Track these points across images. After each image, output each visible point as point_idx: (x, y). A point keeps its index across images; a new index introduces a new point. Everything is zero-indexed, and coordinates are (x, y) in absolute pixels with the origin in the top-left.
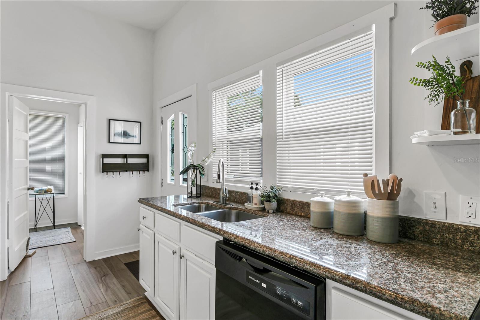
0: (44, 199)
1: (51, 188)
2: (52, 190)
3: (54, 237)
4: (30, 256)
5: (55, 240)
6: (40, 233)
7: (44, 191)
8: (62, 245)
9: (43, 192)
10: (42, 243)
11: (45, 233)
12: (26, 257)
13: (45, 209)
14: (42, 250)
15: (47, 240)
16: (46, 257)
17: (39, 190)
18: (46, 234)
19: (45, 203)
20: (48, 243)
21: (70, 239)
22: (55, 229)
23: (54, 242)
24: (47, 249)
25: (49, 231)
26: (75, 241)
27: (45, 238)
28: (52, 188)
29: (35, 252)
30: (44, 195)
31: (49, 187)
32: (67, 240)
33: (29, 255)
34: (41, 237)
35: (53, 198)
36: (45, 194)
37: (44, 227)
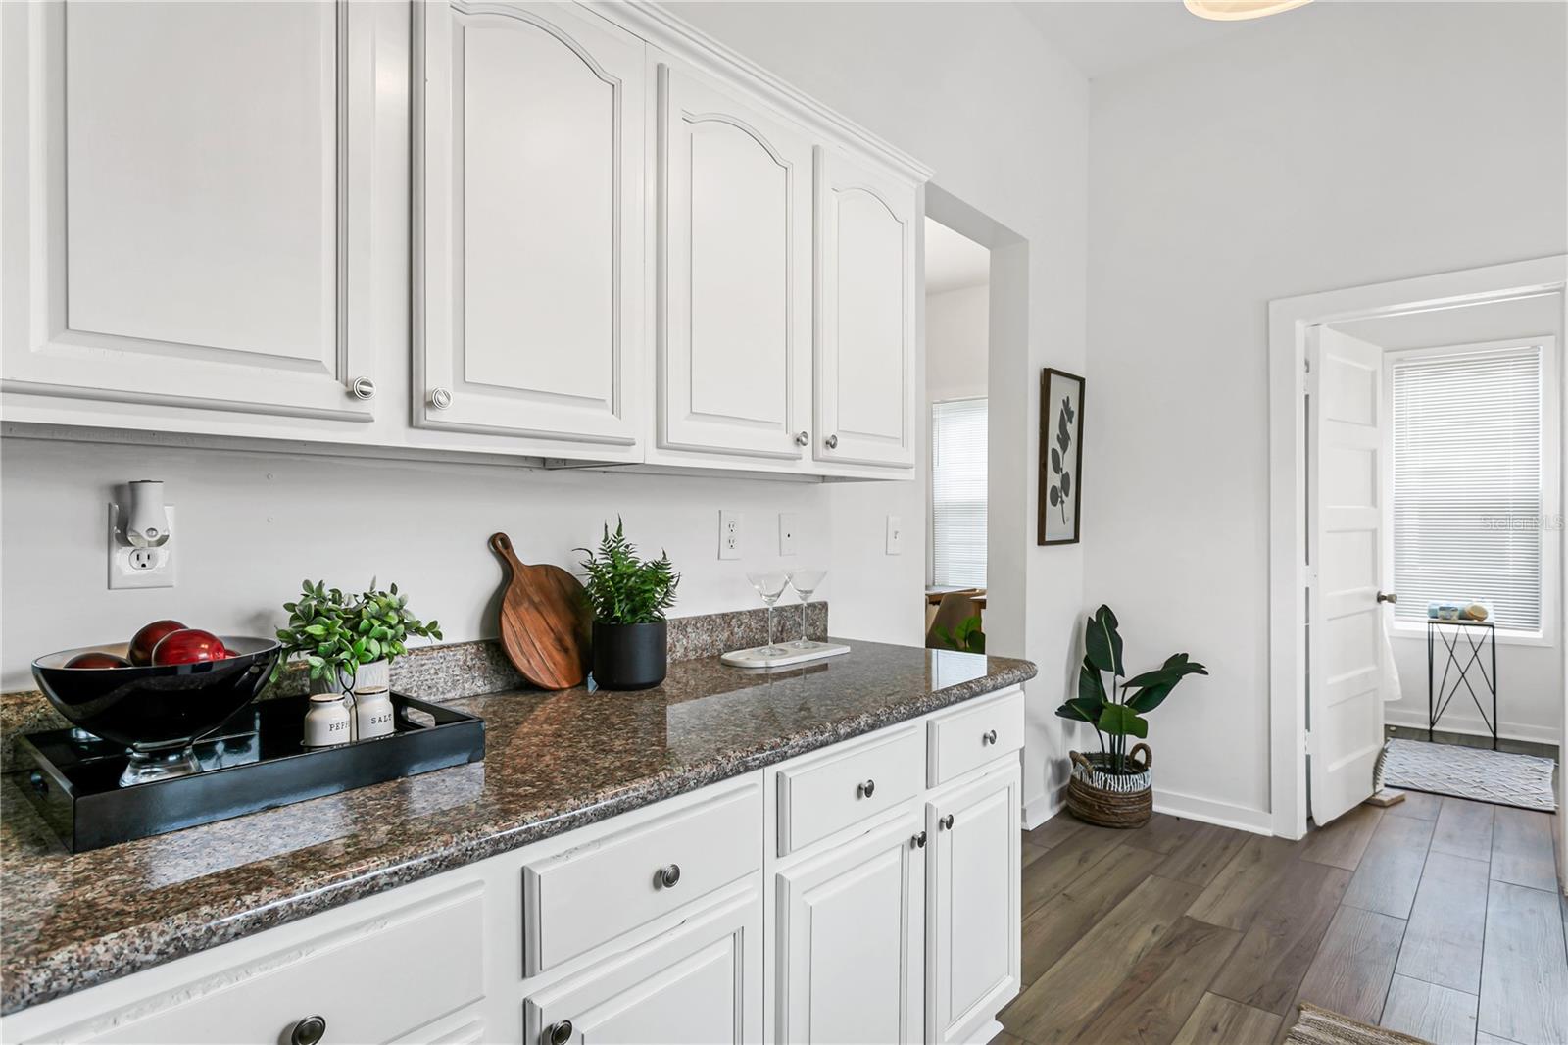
0: (1460, 642)
1: (1484, 607)
2: (1485, 612)
3: (1480, 775)
4: (1382, 805)
5: (1480, 786)
6: (1441, 749)
7: (1457, 613)
8: (1497, 807)
9: (1455, 617)
10: (1432, 781)
11: (1457, 754)
12: (1369, 805)
13: (1463, 674)
14: (1423, 802)
15: (1453, 776)
16: (1428, 824)
17: (1442, 609)
18: (1458, 758)
19: (1464, 655)
20: (1454, 787)
21: (1536, 796)
22: (1495, 749)
23: (1472, 790)
24: (1441, 804)
25: (1472, 752)
26: (1552, 809)
27: (1449, 769)
28: (1488, 606)
29: (1400, 801)
30: (1462, 627)
31: (1476, 602)
32: (1524, 799)
33: (1381, 801)
34: (1439, 761)
35: (1491, 641)
36: (1464, 625)
37: (1461, 735)
